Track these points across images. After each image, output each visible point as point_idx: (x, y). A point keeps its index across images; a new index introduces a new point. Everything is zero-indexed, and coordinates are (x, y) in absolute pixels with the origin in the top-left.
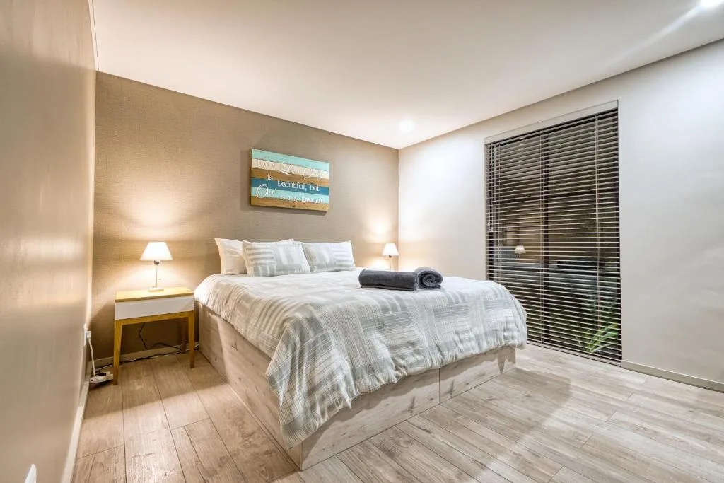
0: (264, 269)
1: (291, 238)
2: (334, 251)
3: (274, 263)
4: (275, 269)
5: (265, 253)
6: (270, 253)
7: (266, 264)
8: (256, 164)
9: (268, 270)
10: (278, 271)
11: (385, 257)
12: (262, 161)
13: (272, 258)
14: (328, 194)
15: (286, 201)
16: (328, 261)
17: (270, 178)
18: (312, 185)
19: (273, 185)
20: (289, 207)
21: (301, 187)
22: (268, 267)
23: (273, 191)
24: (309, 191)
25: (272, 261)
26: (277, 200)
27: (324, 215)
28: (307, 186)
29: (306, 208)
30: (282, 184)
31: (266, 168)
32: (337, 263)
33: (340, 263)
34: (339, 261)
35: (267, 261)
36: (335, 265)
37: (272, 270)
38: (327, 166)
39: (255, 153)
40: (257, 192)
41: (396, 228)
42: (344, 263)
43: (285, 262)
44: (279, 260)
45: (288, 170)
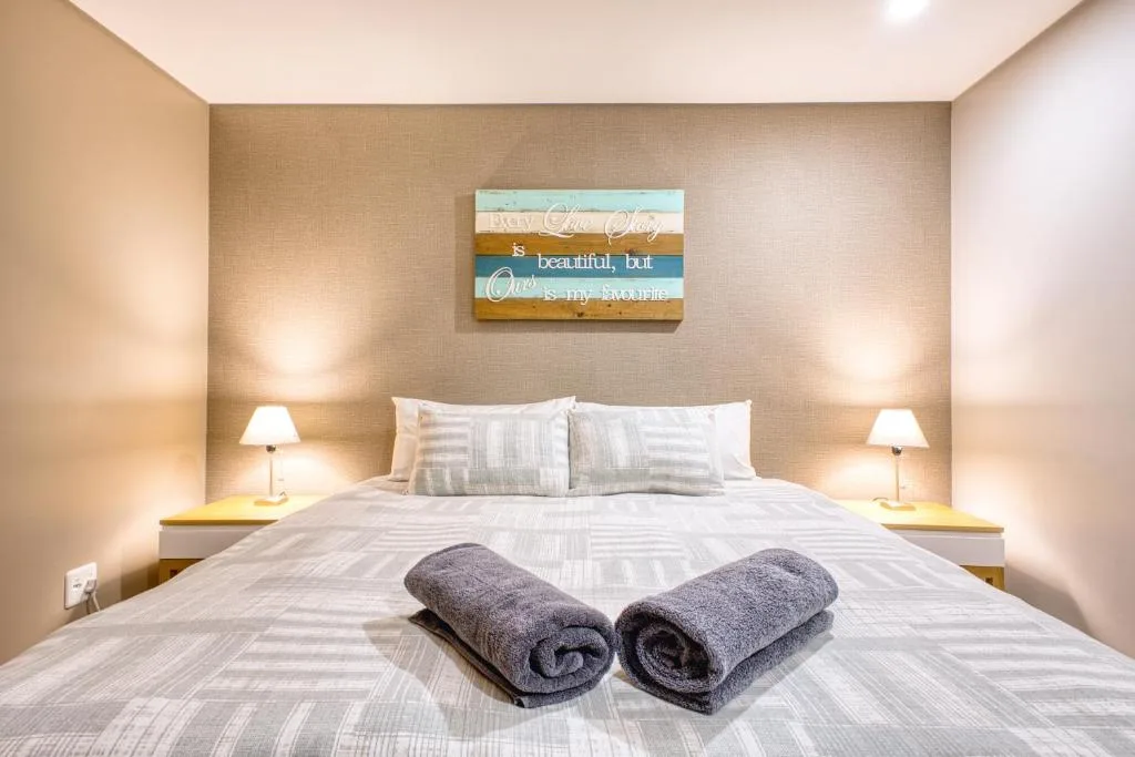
0: (438, 477)
1: (568, 394)
2: (648, 435)
3: (464, 464)
4: (466, 476)
5: (451, 436)
6: (461, 436)
7: (443, 465)
8: (486, 223)
9: (448, 478)
10: (471, 482)
11: (880, 448)
12: (499, 214)
13: (464, 450)
14: (680, 274)
15: (562, 304)
16: (622, 462)
17: (518, 252)
18: (632, 254)
19: (525, 268)
20: (568, 316)
21: (600, 264)
22: (447, 471)
23: (526, 281)
24: (622, 273)
25: (461, 457)
26: (534, 303)
27: (672, 331)
28: (617, 259)
29: (618, 317)
30: (549, 263)
31: (512, 229)
32: (653, 470)
33: (664, 470)
34: (660, 463)
35: (449, 458)
36: (644, 475)
37: (457, 479)
38: (677, 198)
39: (483, 198)
40: (490, 287)
41: (939, 357)
42: (677, 471)
43: (495, 459)
44: (479, 454)
45: (565, 227)
